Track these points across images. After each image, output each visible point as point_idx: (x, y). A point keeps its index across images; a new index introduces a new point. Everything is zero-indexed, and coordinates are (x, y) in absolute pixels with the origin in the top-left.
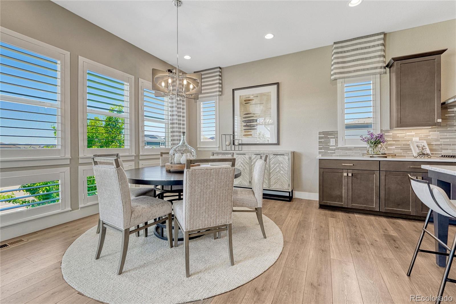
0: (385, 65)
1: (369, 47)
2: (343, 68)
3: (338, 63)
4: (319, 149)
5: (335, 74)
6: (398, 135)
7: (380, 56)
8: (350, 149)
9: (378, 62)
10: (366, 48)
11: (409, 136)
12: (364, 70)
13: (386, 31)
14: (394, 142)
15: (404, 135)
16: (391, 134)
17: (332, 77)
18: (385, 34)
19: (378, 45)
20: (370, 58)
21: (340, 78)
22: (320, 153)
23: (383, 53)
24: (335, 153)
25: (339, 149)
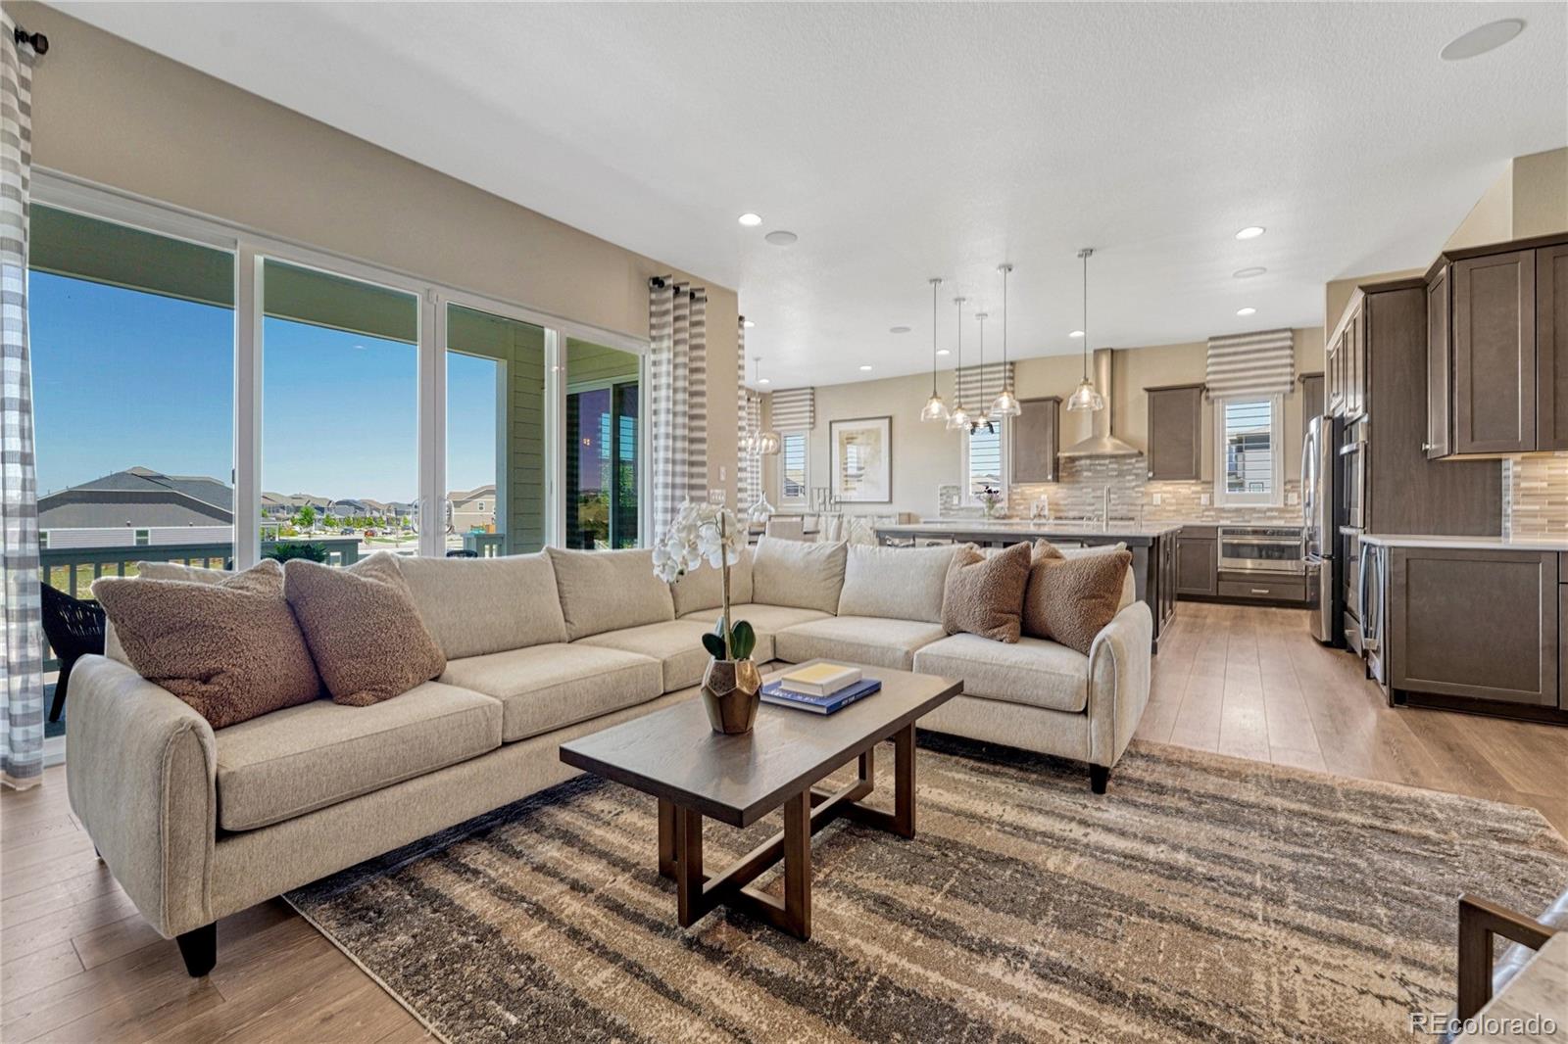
1: (997, 379)
3: (961, 396)
13: (1015, 360)
18: (1011, 363)
19: (1005, 377)
22: (941, 515)
25: (962, 509)
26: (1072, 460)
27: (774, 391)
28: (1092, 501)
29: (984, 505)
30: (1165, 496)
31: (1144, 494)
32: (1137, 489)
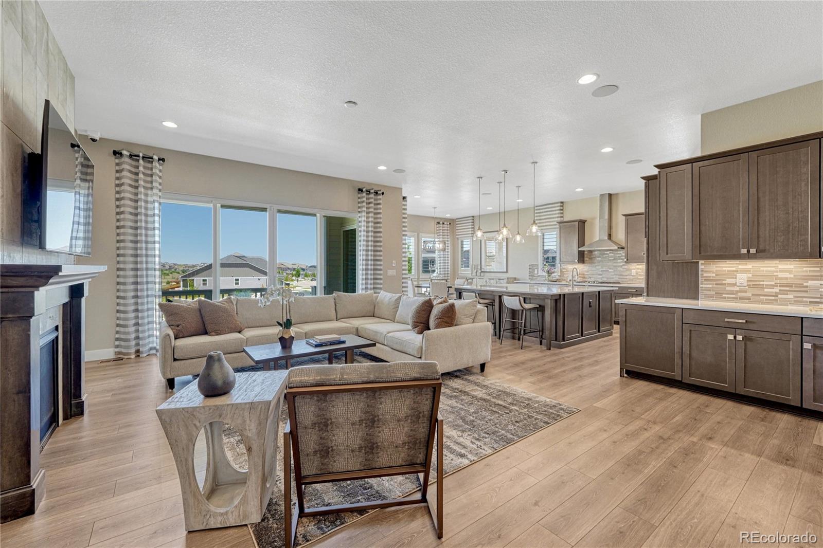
7: (558, 217)
9: (558, 221)
10: (552, 211)
12: (551, 225)
18: (562, 203)
20: (555, 218)
22: (529, 278)
23: (560, 215)
25: (539, 276)
26: (591, 252)
27: (457, 219)
28: (601, 273)
29: (546, 274)
30: (637, 270)
31: (628, 270)
32: (623, 267)
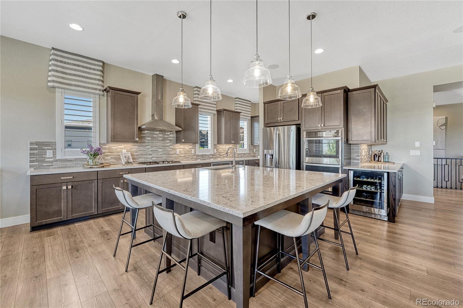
0: (103, 89)
1: (90, 69)
2: (63, 78)
3: (57, 71)
4: (30, 162)
5: (54, 81)
6: (112, 148)
7: (99, 80)
8: (70, 161)
9: (98, 85)
10: (87, 68)
11: (120, 148)
12: (85, 87)
13: (105, 61)
14: (110, 153)
15: (117, 148)
16: (108, 147)
17: (50, 84)
18: (104, 63)
19: (98, 70)
20: (91, 78)
21: (59, 88)
22: (31, 166)
23: (101, 78)
24: (52, 165)
32: (170, 147)
